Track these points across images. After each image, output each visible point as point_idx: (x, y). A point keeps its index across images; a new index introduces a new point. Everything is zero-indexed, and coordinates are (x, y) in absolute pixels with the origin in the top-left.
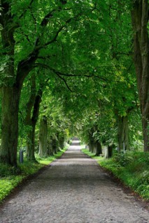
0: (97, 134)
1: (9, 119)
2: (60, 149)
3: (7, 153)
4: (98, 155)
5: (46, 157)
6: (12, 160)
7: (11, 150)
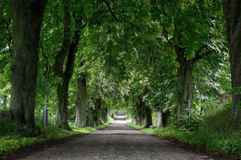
0: (148, 97)
1: (24, 55)
2: (103, 122)
3: (19, 106)
4: (147, 127)
5: (84, 127)
6: (27, 117)
7: (25, 102)
